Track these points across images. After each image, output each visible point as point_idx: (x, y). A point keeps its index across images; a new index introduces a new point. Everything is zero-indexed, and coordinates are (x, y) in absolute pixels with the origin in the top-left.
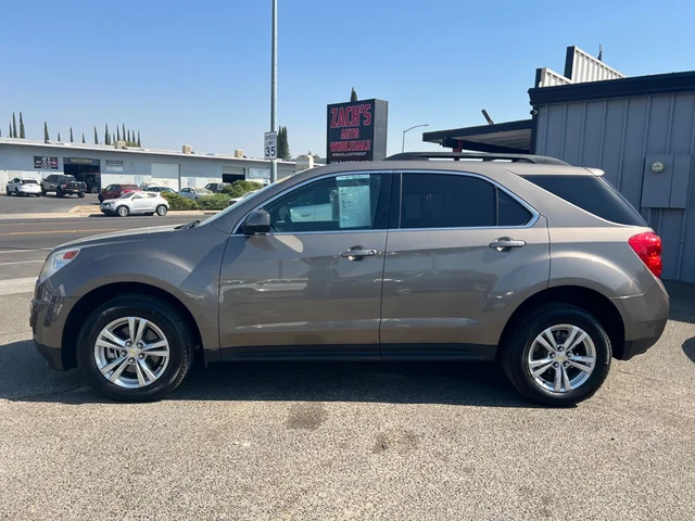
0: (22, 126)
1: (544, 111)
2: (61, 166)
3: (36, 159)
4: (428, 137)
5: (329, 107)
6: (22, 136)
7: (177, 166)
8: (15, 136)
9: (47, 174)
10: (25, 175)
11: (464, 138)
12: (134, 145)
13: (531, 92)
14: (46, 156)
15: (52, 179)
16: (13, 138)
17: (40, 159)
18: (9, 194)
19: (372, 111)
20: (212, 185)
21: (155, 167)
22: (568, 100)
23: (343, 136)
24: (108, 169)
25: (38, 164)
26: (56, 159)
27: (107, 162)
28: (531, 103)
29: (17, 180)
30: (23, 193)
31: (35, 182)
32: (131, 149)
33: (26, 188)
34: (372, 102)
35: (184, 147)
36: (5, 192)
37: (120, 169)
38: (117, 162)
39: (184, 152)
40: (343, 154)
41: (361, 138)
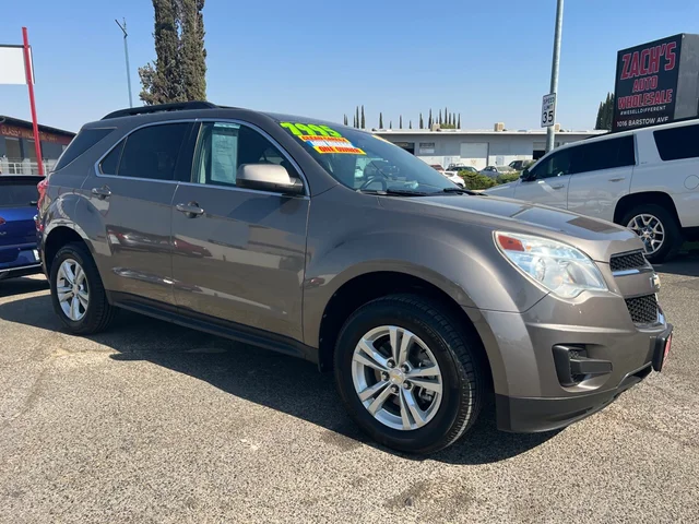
0: (363, 118)
5: (620, 54)
6: (363, 127)
7: (485, 145)
12: (450, 127)
19: (678, 51)
20: (516, 162)
21: (464, 147)
24: (421, 151)
27: (421, 145)
32: (444, 131)
34: (678, 39)
35: (496, 125)
37: (432, 151)
38: (430, 144)
39: (496, 130)
40: (633, 112)
41: (660, 87)
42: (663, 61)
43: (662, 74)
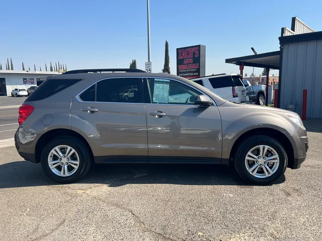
0: (12, 64)
1: (286, 47)
2: (36, 82)
3: (24, 79)
4: (228, 61)
5: (177, 49)
6: (12, 69)
8: (9, 69)
9: (29, 86)
10: (19, 87)
11: (245, 61)
13: (280, 38)
14: (28, 78)
15: (32, 88)
16: (8, 70)
17: (26, 79)
18: (13, 96)
19: (199, 50)
22: (298, 42)
23: (185, 62)
25: (25, 82)
26: (33, 79)
28: (280, 44)
29: (16, 90)
30: (19, 95)
31: (25, 90)
33: (21, 93)
34: (199, 46)
36: (11, 95)
40: (185, 71)
41: (194, 63)
42: (194, 54)
43: (194, 58)
